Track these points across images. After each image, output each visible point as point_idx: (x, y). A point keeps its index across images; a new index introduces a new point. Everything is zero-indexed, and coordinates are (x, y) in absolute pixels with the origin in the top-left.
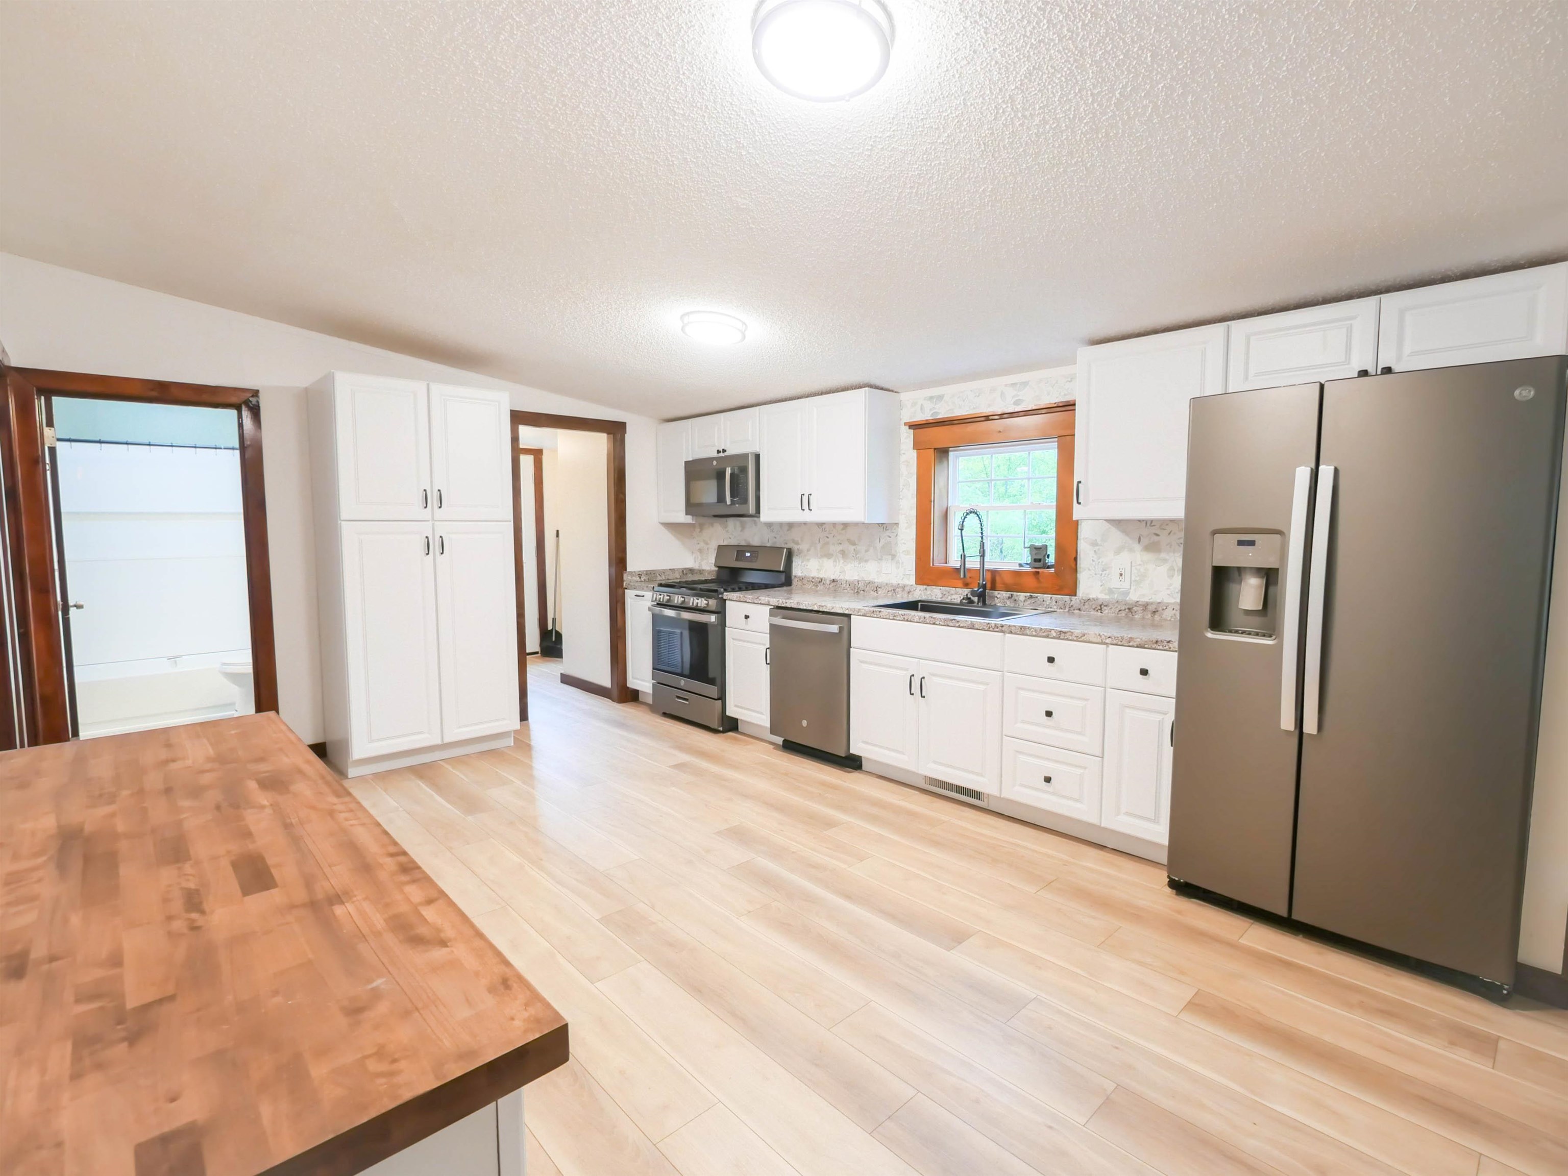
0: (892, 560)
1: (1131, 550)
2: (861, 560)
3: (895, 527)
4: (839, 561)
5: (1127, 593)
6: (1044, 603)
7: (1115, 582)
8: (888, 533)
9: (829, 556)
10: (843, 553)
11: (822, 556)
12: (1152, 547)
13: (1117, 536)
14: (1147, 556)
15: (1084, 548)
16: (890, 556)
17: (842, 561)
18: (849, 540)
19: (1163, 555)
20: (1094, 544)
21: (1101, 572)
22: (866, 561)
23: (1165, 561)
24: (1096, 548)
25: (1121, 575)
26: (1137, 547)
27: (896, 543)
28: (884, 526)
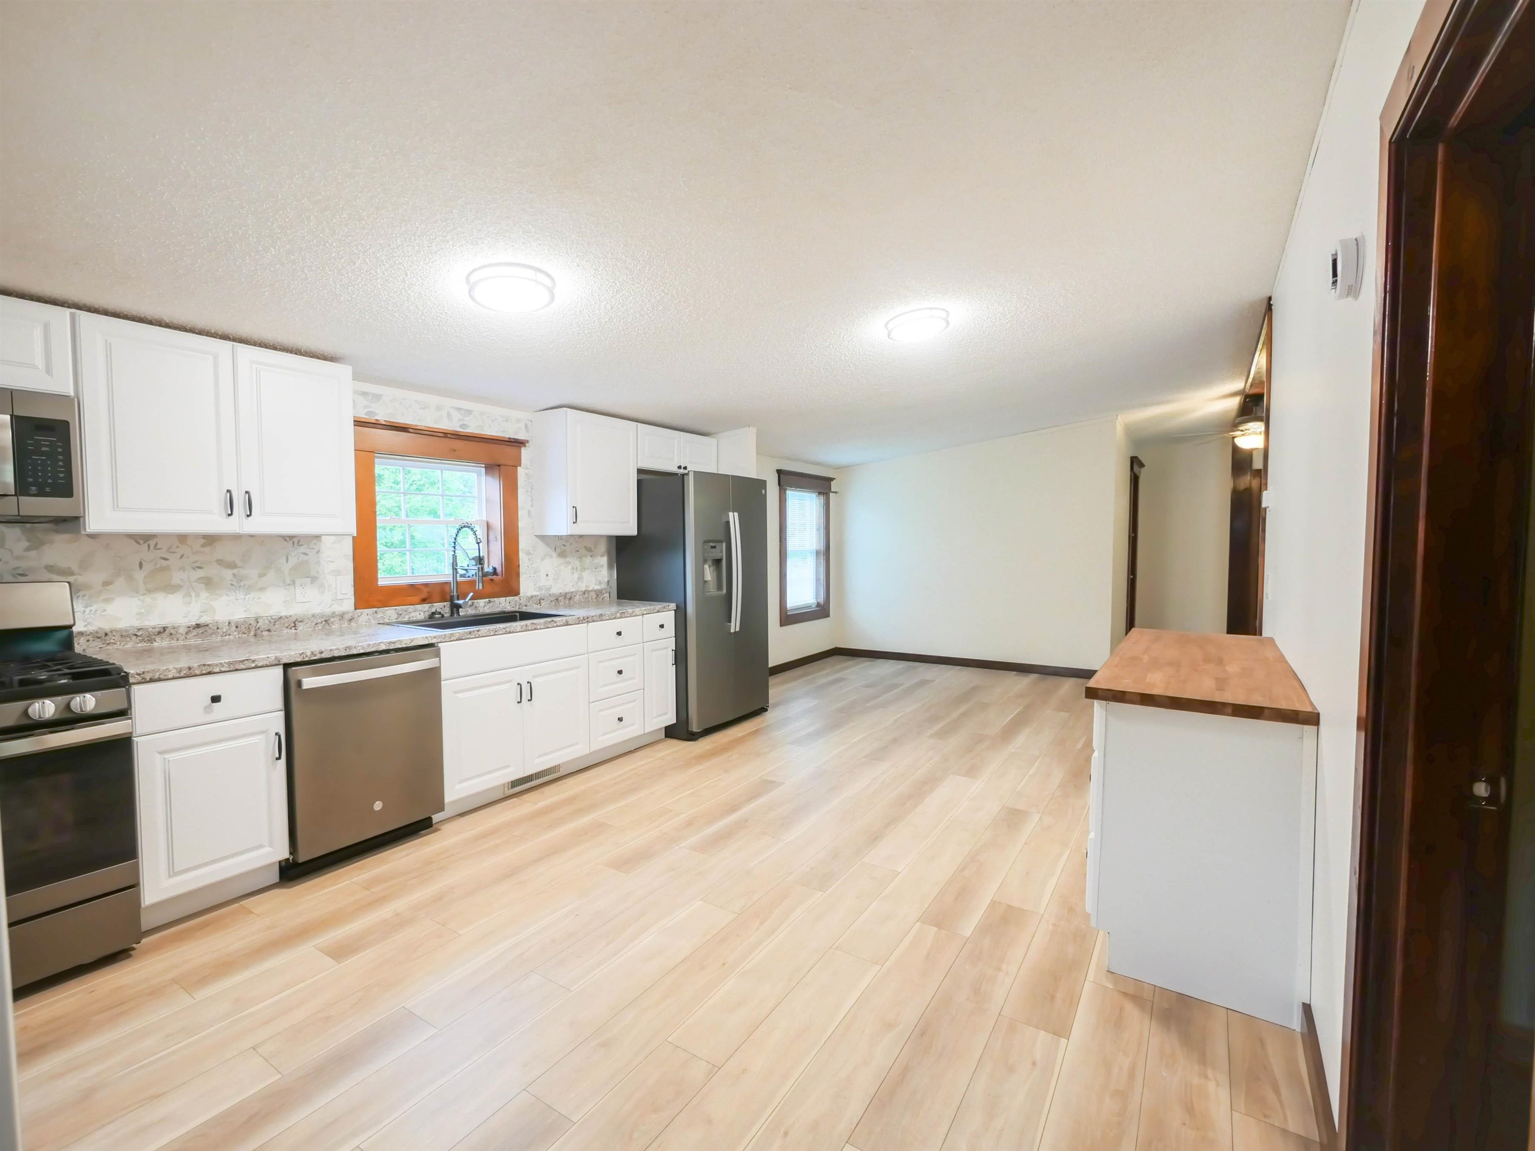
0: (312, 583)
1: (551, 556)
2: (249, 589)
3: (315, 541)
4: (198, 595)
5: (549, 589)
6: (501, 605)
7: (543, 582)
8: (302, 549)
9: (171, 588)
10: (208, 583)
11: (149, 591)
12: (562, 555)
13: (542, 548)
14: (561, 560)
15: (523, 558)
16: (310, 579)
17: (204, 595)
18: (220, 562)
19: (568, 559)
20: (529, 553)
21: (533, 575)
22: (262, 589)
23: (569, 563)
24: (530, 556)
25: (547, 575)
26: (554, 555)
27: (318, 563)
28: (296, 540)
